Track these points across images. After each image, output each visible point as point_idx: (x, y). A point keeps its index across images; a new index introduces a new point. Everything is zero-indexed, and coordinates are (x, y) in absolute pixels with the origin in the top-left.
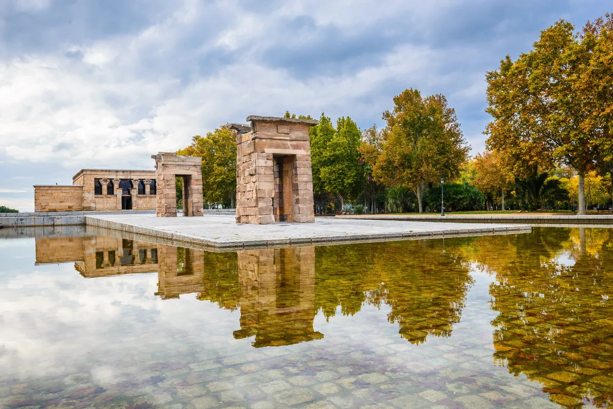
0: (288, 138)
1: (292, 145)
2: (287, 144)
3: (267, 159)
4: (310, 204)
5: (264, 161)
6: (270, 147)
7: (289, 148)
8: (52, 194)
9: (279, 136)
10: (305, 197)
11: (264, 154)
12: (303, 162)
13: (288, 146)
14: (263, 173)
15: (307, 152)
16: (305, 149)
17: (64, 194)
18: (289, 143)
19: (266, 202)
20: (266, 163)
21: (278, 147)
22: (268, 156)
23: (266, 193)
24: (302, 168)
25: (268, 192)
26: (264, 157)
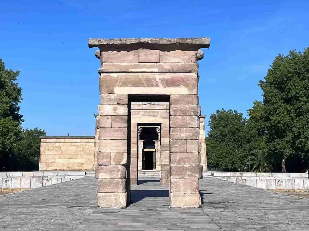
0: (156, 70)
1: (162, 80)
2: (155, 80)
3: (118, 104)
4: (190, 176)
5: (112, 108)
6: (125, 84)
7: (157, 85)
8: (60, 147)
9: (142, 67)
10: (182, 164)
11: (112, 96)
12: (182, 107)
13: (156, 82)
14: (108, 125)
15: (190, 90)
16: (187, 86)
17: (74, 148)
18: (158, 77)
19: (111, 172)
20: (115, 109)
21: (137, 84)
22: (120, 99)
23: (113, 157)
24: (180, 117)
25: (115, 156)
26: (113, 100)
